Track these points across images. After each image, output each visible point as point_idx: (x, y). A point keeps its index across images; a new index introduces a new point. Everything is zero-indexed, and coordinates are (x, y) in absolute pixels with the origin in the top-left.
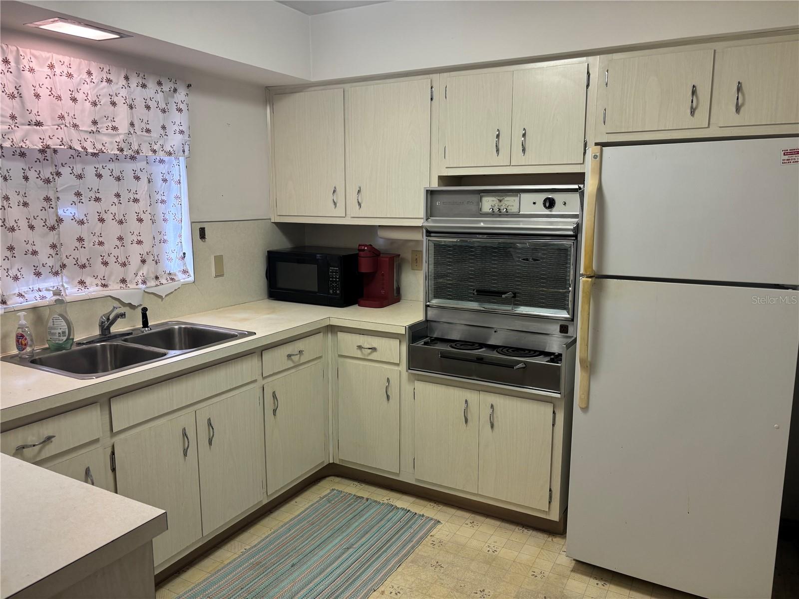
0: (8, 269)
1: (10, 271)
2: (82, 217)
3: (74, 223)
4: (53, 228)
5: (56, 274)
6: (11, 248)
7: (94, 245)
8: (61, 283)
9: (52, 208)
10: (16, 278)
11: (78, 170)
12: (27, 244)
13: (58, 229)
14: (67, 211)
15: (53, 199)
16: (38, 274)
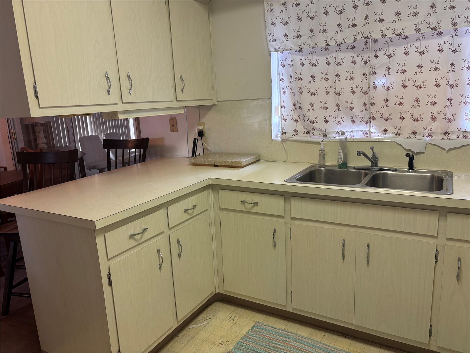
0: (336, 117)
1: (337, 118)
2: (389, 85)
3: (384, 89)
4: (366, 93)
5: (367, 122)
6: (338, 105)
7: (395, 105)
8: (369, 129)
9: (367, 80)
10: (339, 123)
11: (390, 51)
12: (347, 103)
13: (369, 94)
14: (380, 81)
15: (368, 74)
16: (354, 122)
